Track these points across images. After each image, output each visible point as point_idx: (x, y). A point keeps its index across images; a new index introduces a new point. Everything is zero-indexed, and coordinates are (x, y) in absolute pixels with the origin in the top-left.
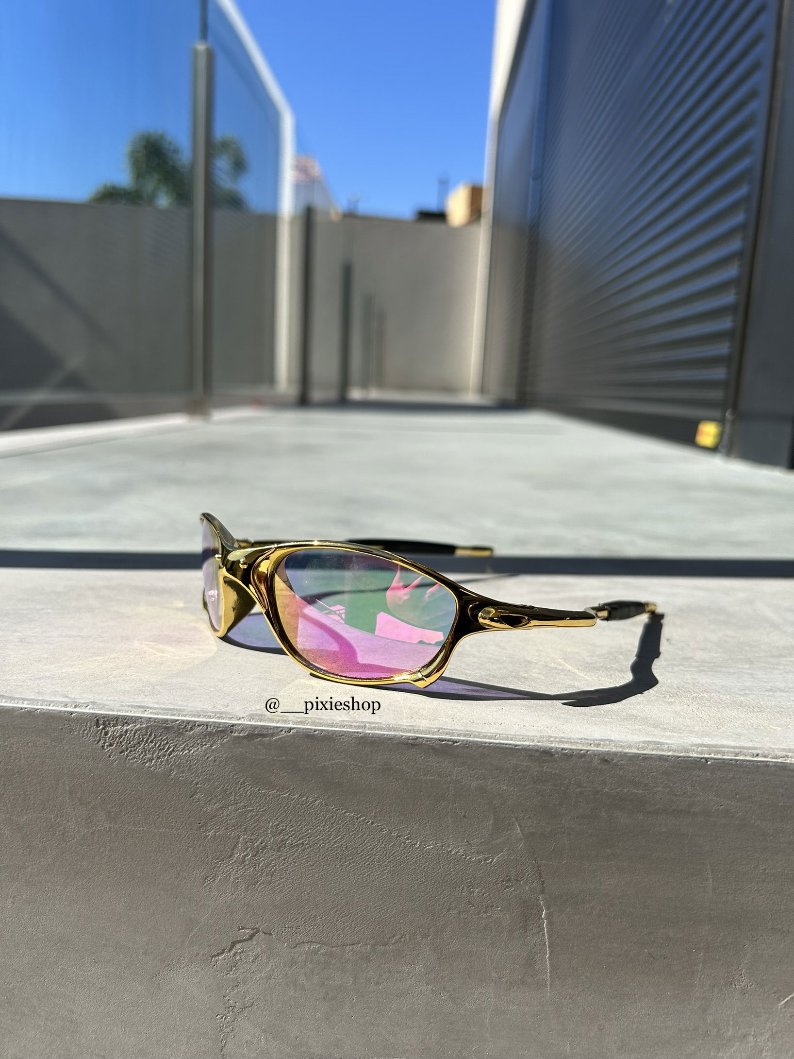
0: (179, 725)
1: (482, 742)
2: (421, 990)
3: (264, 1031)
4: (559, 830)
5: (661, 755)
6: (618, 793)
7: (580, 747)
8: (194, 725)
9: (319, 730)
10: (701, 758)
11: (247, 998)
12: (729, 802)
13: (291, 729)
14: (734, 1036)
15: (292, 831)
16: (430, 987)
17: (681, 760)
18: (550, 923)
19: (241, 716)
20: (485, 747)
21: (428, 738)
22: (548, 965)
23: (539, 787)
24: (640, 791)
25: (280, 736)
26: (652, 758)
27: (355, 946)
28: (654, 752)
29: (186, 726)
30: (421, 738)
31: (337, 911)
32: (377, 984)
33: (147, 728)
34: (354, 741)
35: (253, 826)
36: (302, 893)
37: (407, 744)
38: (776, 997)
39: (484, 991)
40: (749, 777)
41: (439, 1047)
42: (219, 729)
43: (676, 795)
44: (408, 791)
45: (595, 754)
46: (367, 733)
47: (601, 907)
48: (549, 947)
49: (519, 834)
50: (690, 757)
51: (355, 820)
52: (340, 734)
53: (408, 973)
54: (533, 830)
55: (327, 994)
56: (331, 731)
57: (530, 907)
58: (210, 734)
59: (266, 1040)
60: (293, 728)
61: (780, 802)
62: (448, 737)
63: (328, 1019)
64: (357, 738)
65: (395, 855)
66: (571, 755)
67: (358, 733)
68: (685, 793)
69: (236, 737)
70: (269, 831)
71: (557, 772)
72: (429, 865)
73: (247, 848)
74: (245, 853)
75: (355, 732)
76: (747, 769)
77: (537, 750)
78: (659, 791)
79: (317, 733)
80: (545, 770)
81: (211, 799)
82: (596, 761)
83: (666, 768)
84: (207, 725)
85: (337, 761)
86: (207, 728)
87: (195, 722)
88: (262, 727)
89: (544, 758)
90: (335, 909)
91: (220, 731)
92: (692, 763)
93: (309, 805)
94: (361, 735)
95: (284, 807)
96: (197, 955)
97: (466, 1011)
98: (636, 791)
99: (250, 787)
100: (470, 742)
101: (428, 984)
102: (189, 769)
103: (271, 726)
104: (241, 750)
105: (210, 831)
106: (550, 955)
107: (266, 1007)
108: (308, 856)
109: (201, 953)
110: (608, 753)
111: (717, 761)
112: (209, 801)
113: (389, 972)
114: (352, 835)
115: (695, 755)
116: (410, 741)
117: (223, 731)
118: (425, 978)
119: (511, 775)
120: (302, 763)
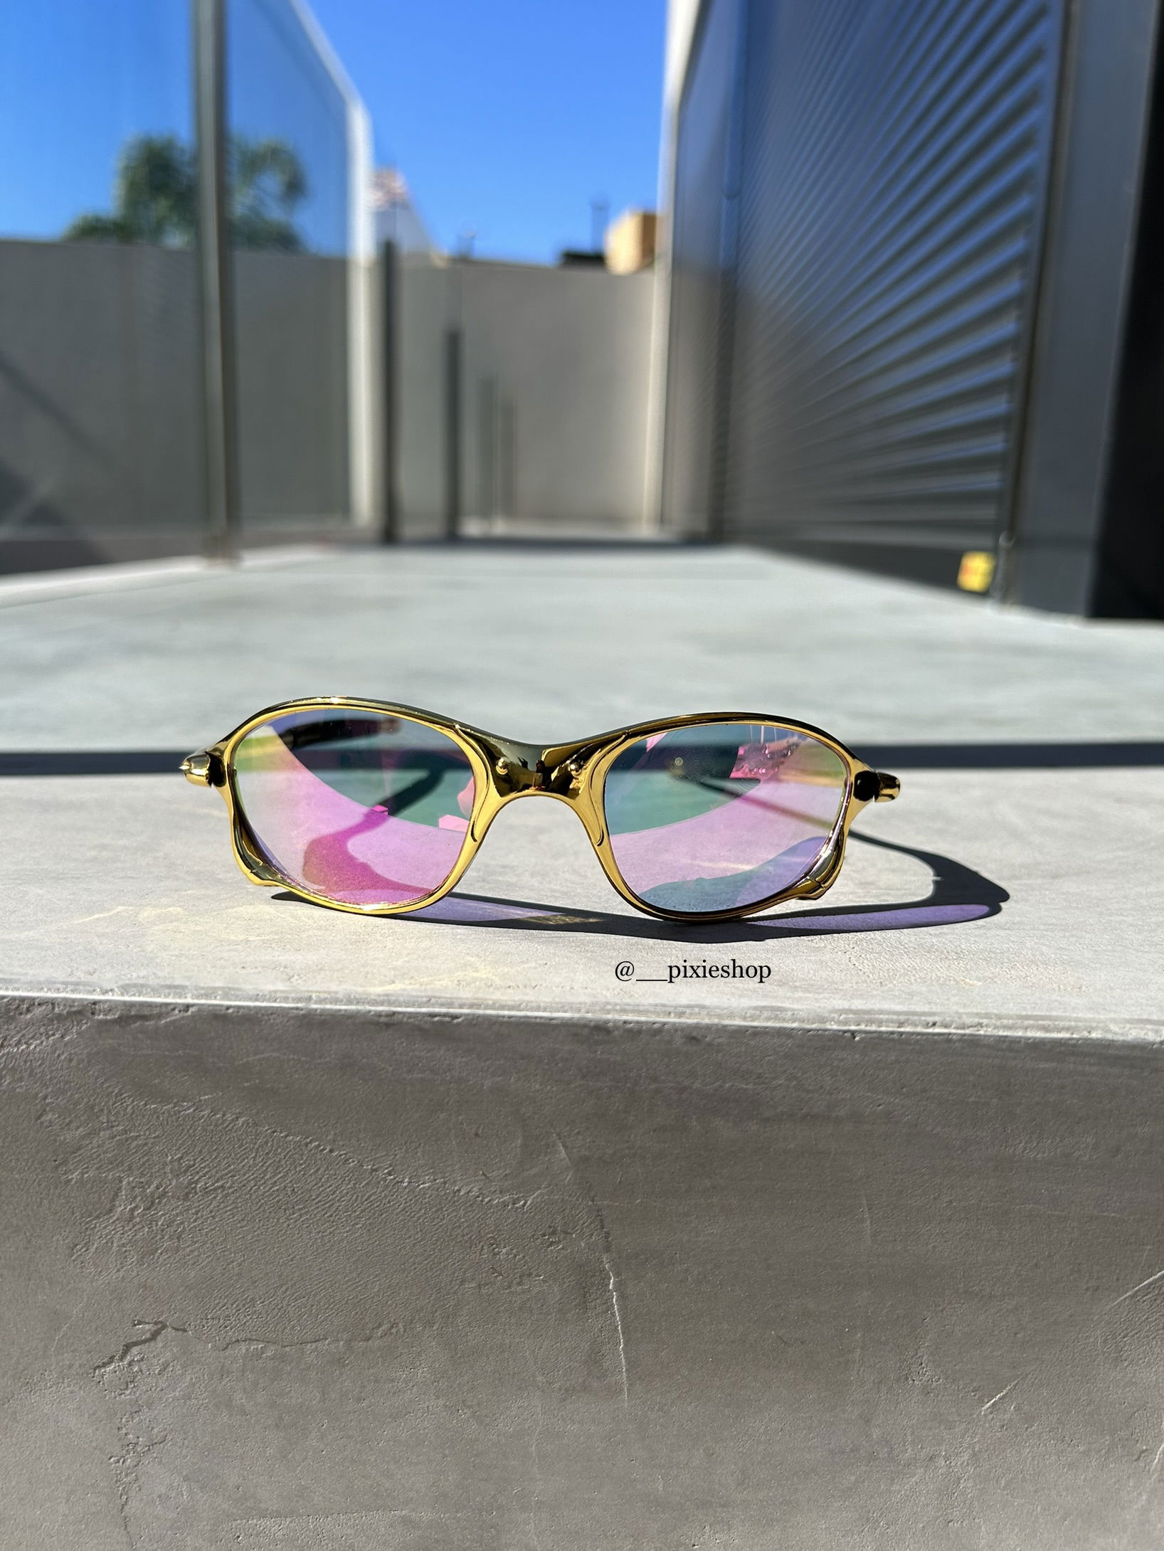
0: (9, 1004)
1: (498, 1016)
2: (428, 1407)
3: (186, 1479)
4: (627, 1151)
5: (781, 1028)
6: (716, 1090)
7: (653, 1018)
8: (32, 1003)
9: (234, 1007)
10: (845, 1032)
11: (156, 1430)
12: (892, 1100)
13: (188, 1007)
14: (915, 1458)
15: (204, 1167)
16: (441, 1402)
17: (813, 1036)
18: (622, 1297)
19: (109, 989)
20: (502, 1024)
21: (410, 1013)
22: (623, 1360)
23: (590, 1083)
24: (750, 1086)
25: (173, 1018)
26: (766, 1033)
27: (320, 1344)
28: (770, 1024)
29: (19, 1006)
30: (400, 1013)
31: (287, 1289)
32: (359, 1400)
34: (292, 1022)
35: (141, 1162)
36: (228, 1264)
37: (378, 1023)
38: (976, 1397)
39: (526, 1404)
40: (921, 1059)
41: (461, 1491)
42: (73, 1009)
43: (808, 1092)
44: (383, 1097)
45: (676, 1029)
46: (312, 1009)
47: (701, 1269)
48: (623, 1334)
49: (564, 1159)
50: (826, 1030)
51: (304, 1148)
52: (269, 1012)
53: (406, 1382)
54: (587, 1153)
55: (281, 1418)
56: (255, 1007)
57: (590, 1274)
58: (59, 1017)
59: (191, 1491)
60: (193, 1005)
61: (971, 1096)
62: (443, 1010)
63: (284, 1457)
64: (296, 1017)
65: (372, 1199)
66: (640, 1032)
67: (297, 1009)
68: (821, 1087)
69: (100, 1022)
70: (168, 1169)
71: (619, 1058)
72: (425, 1214)
73: (136, 1197)
74: (133, 1205)
75: (293, 1008)
76: (918, 1047)
77: (585, 1026)
78: (780, 1085)
79: (231, 1011)
80: (599, 1057)
81: (71, 1122)
82: (678, 1041)
83: (790, 1049)
84: (53, 1003)
85: (266, 1055)
86: (53, 1008)
87: (34, 999)
88: (142, 1004)
89: (596, 1037)
90: (284, 1288)
91: (75, 1013)
92: (830, 1040)
93: (227, 1126)
94: (301, 1012)
95: (188, 1130)
96: (70, 1367)
97: (499, 1435)
98: (744, 1086)
99: (131, 1100)
100: (479, 1016)
101: (438, 1398)
102: (30, 1075)
103: (156, 1003)
104: (110, 1041)
105: (73, 1173)
106: (625, 1345)
107: (186, 1442)
108: (233, 1206)
109: (77, 1364)
110: (697, 1027)
111: (871, 1035)
112: (68, 1124)
113: (376, 1381)
114: (300, 1171)
115: (835, 1027)
116: (382, 1019)
117: (79, 1013)
118: (432, 1388)
119: (546, 1067)
120: (210, 1060)
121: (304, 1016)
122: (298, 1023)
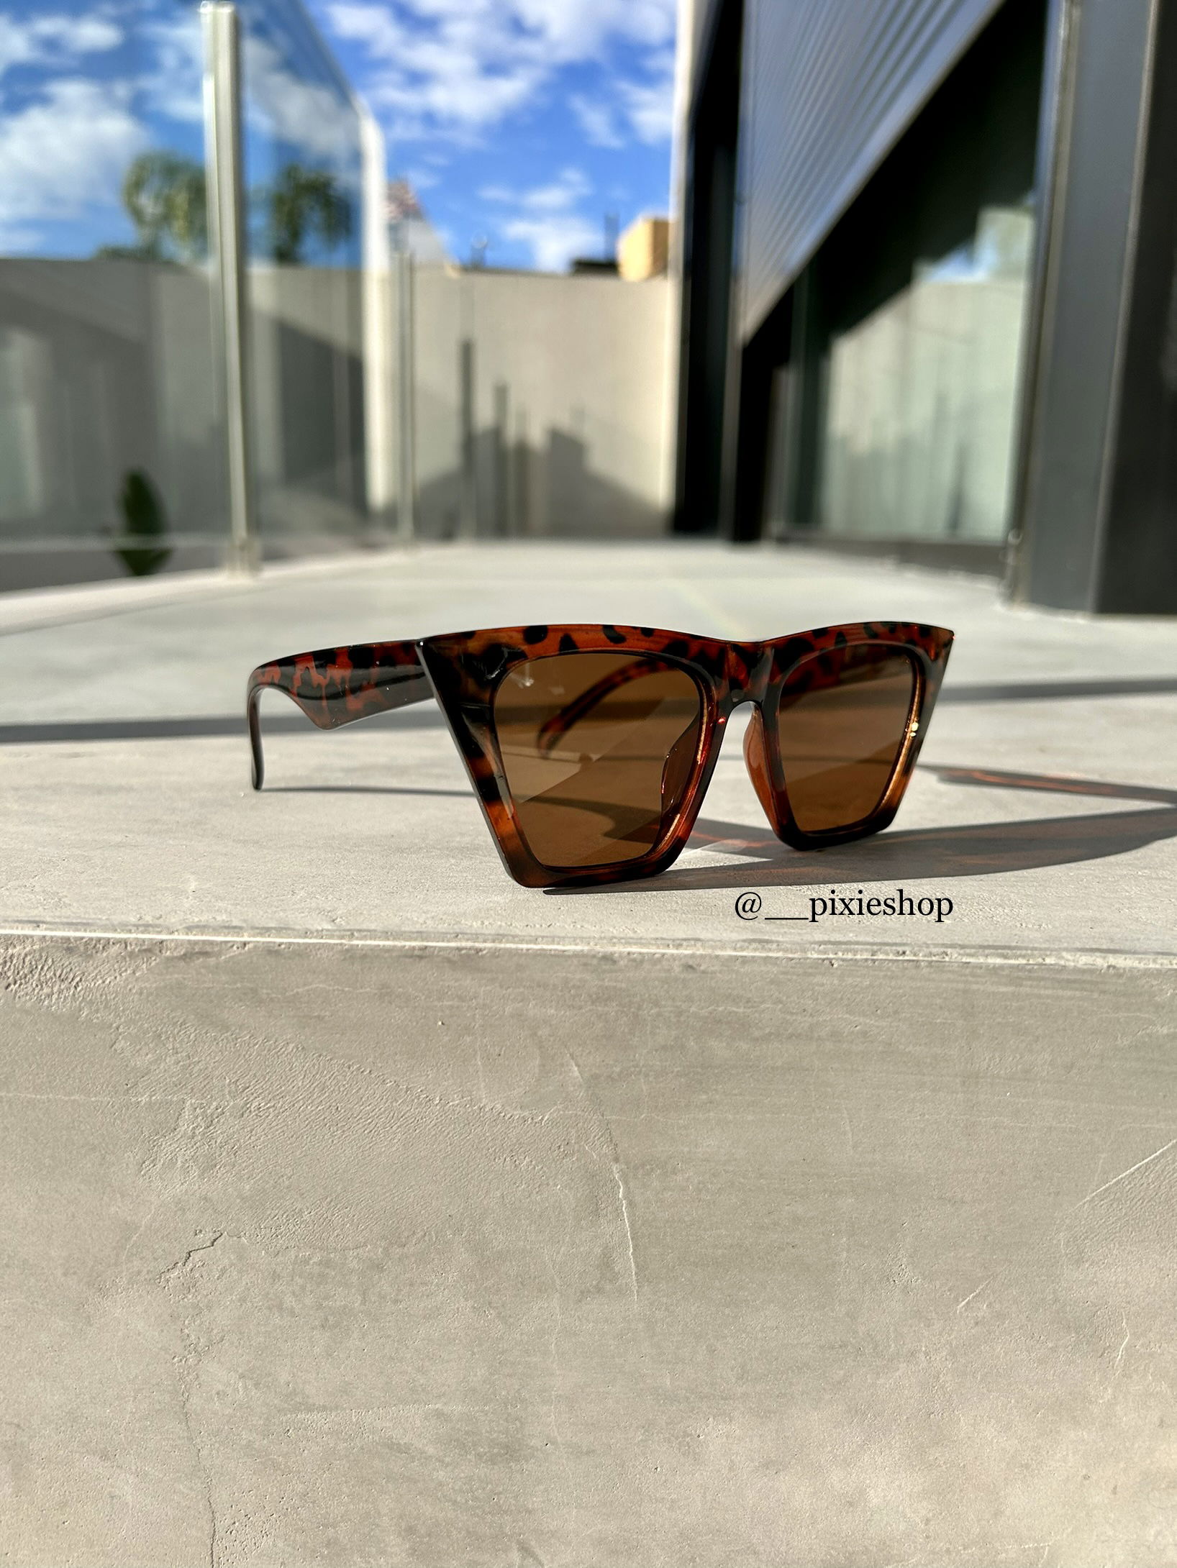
0: (86, 944)
1: (517, 949)
2: (458, 1309)
3: (242, 1376)
4: (633, 1069)
5: (767, 956)
6: (711, 1013)
7: (653, 950)
8: (108, 943)
9: (286, 944)
10: (824, 959)
11: (215, 1331)
12: (868, 1021)
13: (245, 944)
14: (898, 1354)
15: (258, 1089)
16: (470, 1303)
17: (796, 964)
18: (631, 1204)
19: (175, 930)
20: (521, 956)
21: (440, 947)
22: (633, 1265)
23: (600, 1009)
24: (741, 1010)
25: (232, 954)
26: (755, 961)
27: (360, 1251)
28: (757, 953)
29: (96, 945)
30: (432, 947)
31: (331, 1201)
32: (396, 1301)
33: (42, 949)
34: (337, 956)
35: (202, 1085)
36: (279, 1178)
37: (411, 957)
38: (952, 1296)
39: (546, 1305)
40: (893, 983)
41: (488, 1386)
42: (143, 948)
43: (792, 1014)
44: (417, 1023)
45: (673, 959)
46: (354, 945)
47: (700, 1178)
48: (632, 1239)
49: (577, 1077)
50: (808, 958)
51: (347, 1070)
52: (316, 947)
53: (437, 1285)
54: (597, 1072)
55: (327, 1319)
56: (303, 944)
57: (601, 1183)
58: (131, 954)
59: (245, 1388)
60: (249, 943)
61: (939, 1017)
62: (469, 945)
63: (330, 1355)
64: (341, 952)
65: (406, 1116)
66: (642, 962)
67: (341, 945)
68: (804, 1010)
69: (168, 959)
70: (226, 1091)
71: (624, 985)
72: (454, 1129)
73: (197, 1117)
74: (195, 1125)
75: (337, 945)
76: (889, 973)
77: (594, 956)
78: (768, 1008)
79: (283, 946)
80: (606, 984)
81: (140, 1049)
82: (677, 969)
83: (775, 975)
84: (126, 942)
85: (314, 986)
86: (126, 947)
87: (109, 939)
88: (204, 942)
89: (604, 967)
90: (329, 1199)
91: (145, 950)
92: (811, 968)
93: (279, 1051)
94: (345, 948)
95: (244, 1056)
96: (139, 1273)
97: (522, 1334)
98: (735, 1009)
99: (194, 1028)
100: (501, 949)
101: (466, 1300)
102: (106, 1007)
103: (216, 941)
104: (176, 976)
105: (142, 1096)
106: (634, 1250)
107: (242, 1342)
108: (283, 1124)
109: (145, 1271)
110: (691, 957)
111: (847, 963)
112: (138, 1051)
113: (411, 1285)
114: (343, 1091)
115: (815, 956)
116: (416, 953)
117: (149, 950)
118: (462, 1291)
119: (560, 994)
120: (265, 991)
121: (347, 950)
122: (343, 958)
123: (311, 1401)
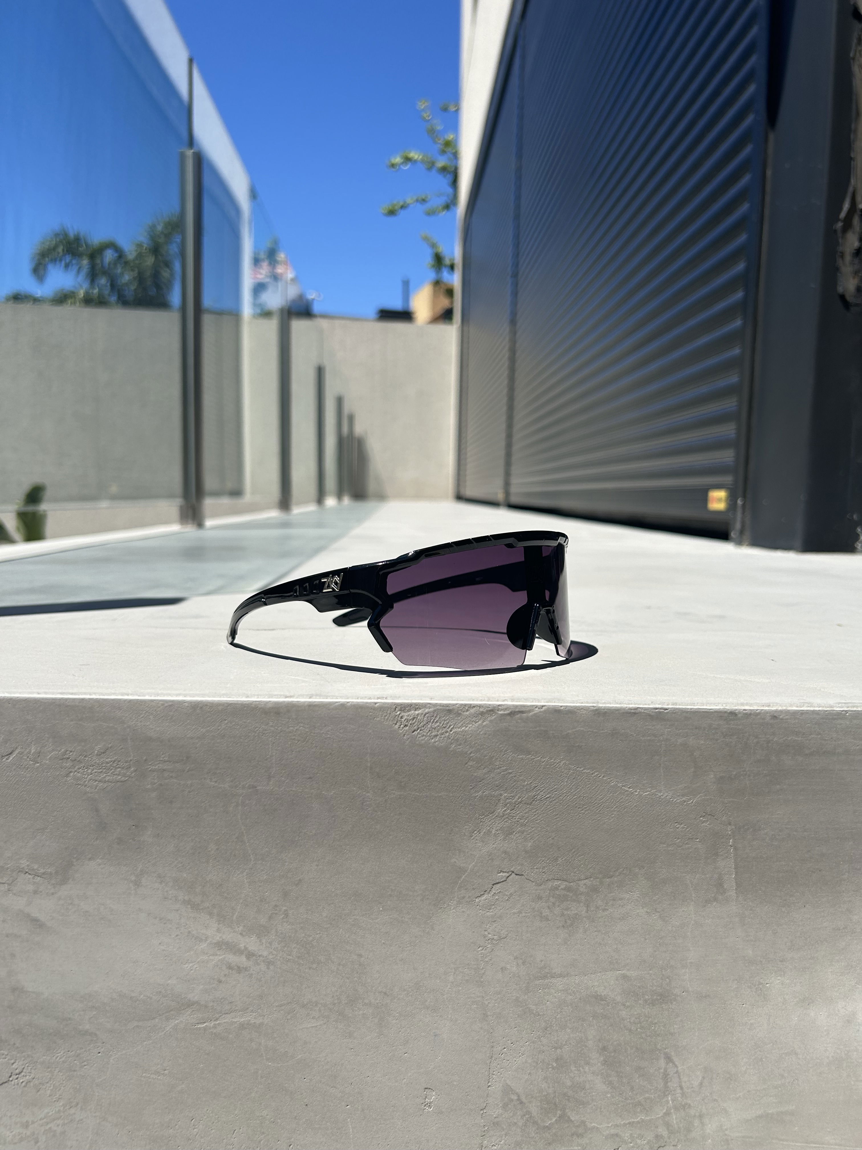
1: (685, 709)
2: (638, 913)
3: (516, 958)
4: (742, 773)
5: (814, 710)
6: (784, 741)
7: (756, 708)
8: (471, 706)
9: (564, 706)
10: (842, 711)
11: (503, 931)
13: (543, 706)
15: (542, 787)
16: (645, 910)
17: (828, 713)
18: (736, 849)
19: (505, 699)
20: (687, 712)
21: (645, 708)
22: (734, 884)
23: (727, 740)
24: (800, 739)
25: (535, 712)
26: (808, 713)
27: (588, 880)
28: (808, 709)
30: (640, 708)
32: (605, 910)
33: (435, 711)
34: (591, 713)
35: (512, 786)
37: (630, 713)
39: (686, 909)
42: (489, 709)
43: (826, 740)
44: (631, 749)
45: (766, 712)
46: (600, 707)
47: (773, 833)
49: (713, 778)
50: (834, 710)
51: (591, 776)
52: (580, 708)
53: (628, 899)
54: (723, 775)
55: (566, 922)
57: (721, 837)
58: (482, 714)
59: (518, 965)
62: (660, 706)
63: (566, 943)
64: (593, 711)
66: (750, 714)
67: (593, 706)
68: (832, 738)
69: (501, 715)
70: (524, 789)
71: (740, 727)
72: (645, 808)
73: (507, 804)
74: (505, 808)
75: (591, 706)
77: (726, 712)
78: (813, 738)
79: (562, 708)
80: (732, 727)
81: (481, 766)
82: (768, 718)
83: (818, 720)
84: (480, 706)
85: (577, 729)
86: (480, 709)
87: (471, 705)
88: (521, 706)
89: (730, 718)
91: (490, 711)
92: (835, 715)
93: (556, 765)
94: (595, 708)
95: (537, 769)
96: (464, 897)
97: (672, 927)
98: (797, 739)
99: (511, 753)
100: (677, 709)
101: (643, 908)
102: (465, 742)
103: (528, 705)
104: (505, 724)
105: (479, 792)
106: (735, 875)
107: (518, 937)
109: (468, 896)
110: (776, 711)
111: (854, 712)
112: (479, 767)
113: (614, 900)
114: (588, 788)
115: (838, 709)
116: (633, 711)
117: (492, 710)
119: (707, 732)
120: (551, 732)
121: (596, 710)
122: (594, 713)
123: (554, 971)
